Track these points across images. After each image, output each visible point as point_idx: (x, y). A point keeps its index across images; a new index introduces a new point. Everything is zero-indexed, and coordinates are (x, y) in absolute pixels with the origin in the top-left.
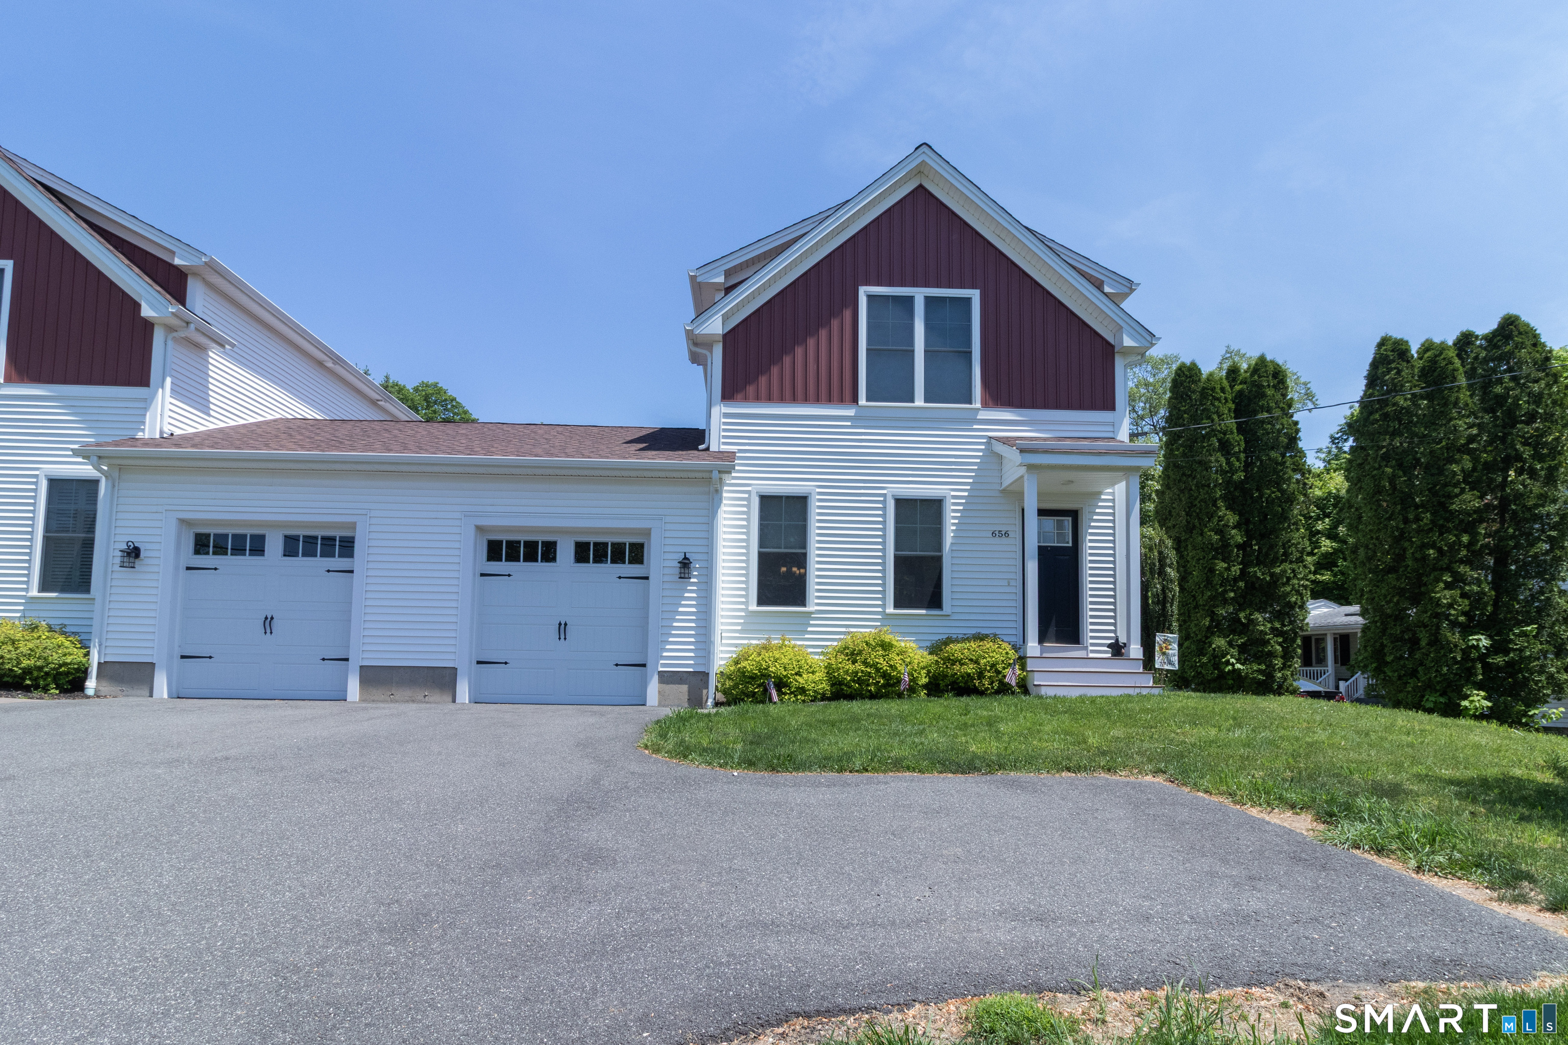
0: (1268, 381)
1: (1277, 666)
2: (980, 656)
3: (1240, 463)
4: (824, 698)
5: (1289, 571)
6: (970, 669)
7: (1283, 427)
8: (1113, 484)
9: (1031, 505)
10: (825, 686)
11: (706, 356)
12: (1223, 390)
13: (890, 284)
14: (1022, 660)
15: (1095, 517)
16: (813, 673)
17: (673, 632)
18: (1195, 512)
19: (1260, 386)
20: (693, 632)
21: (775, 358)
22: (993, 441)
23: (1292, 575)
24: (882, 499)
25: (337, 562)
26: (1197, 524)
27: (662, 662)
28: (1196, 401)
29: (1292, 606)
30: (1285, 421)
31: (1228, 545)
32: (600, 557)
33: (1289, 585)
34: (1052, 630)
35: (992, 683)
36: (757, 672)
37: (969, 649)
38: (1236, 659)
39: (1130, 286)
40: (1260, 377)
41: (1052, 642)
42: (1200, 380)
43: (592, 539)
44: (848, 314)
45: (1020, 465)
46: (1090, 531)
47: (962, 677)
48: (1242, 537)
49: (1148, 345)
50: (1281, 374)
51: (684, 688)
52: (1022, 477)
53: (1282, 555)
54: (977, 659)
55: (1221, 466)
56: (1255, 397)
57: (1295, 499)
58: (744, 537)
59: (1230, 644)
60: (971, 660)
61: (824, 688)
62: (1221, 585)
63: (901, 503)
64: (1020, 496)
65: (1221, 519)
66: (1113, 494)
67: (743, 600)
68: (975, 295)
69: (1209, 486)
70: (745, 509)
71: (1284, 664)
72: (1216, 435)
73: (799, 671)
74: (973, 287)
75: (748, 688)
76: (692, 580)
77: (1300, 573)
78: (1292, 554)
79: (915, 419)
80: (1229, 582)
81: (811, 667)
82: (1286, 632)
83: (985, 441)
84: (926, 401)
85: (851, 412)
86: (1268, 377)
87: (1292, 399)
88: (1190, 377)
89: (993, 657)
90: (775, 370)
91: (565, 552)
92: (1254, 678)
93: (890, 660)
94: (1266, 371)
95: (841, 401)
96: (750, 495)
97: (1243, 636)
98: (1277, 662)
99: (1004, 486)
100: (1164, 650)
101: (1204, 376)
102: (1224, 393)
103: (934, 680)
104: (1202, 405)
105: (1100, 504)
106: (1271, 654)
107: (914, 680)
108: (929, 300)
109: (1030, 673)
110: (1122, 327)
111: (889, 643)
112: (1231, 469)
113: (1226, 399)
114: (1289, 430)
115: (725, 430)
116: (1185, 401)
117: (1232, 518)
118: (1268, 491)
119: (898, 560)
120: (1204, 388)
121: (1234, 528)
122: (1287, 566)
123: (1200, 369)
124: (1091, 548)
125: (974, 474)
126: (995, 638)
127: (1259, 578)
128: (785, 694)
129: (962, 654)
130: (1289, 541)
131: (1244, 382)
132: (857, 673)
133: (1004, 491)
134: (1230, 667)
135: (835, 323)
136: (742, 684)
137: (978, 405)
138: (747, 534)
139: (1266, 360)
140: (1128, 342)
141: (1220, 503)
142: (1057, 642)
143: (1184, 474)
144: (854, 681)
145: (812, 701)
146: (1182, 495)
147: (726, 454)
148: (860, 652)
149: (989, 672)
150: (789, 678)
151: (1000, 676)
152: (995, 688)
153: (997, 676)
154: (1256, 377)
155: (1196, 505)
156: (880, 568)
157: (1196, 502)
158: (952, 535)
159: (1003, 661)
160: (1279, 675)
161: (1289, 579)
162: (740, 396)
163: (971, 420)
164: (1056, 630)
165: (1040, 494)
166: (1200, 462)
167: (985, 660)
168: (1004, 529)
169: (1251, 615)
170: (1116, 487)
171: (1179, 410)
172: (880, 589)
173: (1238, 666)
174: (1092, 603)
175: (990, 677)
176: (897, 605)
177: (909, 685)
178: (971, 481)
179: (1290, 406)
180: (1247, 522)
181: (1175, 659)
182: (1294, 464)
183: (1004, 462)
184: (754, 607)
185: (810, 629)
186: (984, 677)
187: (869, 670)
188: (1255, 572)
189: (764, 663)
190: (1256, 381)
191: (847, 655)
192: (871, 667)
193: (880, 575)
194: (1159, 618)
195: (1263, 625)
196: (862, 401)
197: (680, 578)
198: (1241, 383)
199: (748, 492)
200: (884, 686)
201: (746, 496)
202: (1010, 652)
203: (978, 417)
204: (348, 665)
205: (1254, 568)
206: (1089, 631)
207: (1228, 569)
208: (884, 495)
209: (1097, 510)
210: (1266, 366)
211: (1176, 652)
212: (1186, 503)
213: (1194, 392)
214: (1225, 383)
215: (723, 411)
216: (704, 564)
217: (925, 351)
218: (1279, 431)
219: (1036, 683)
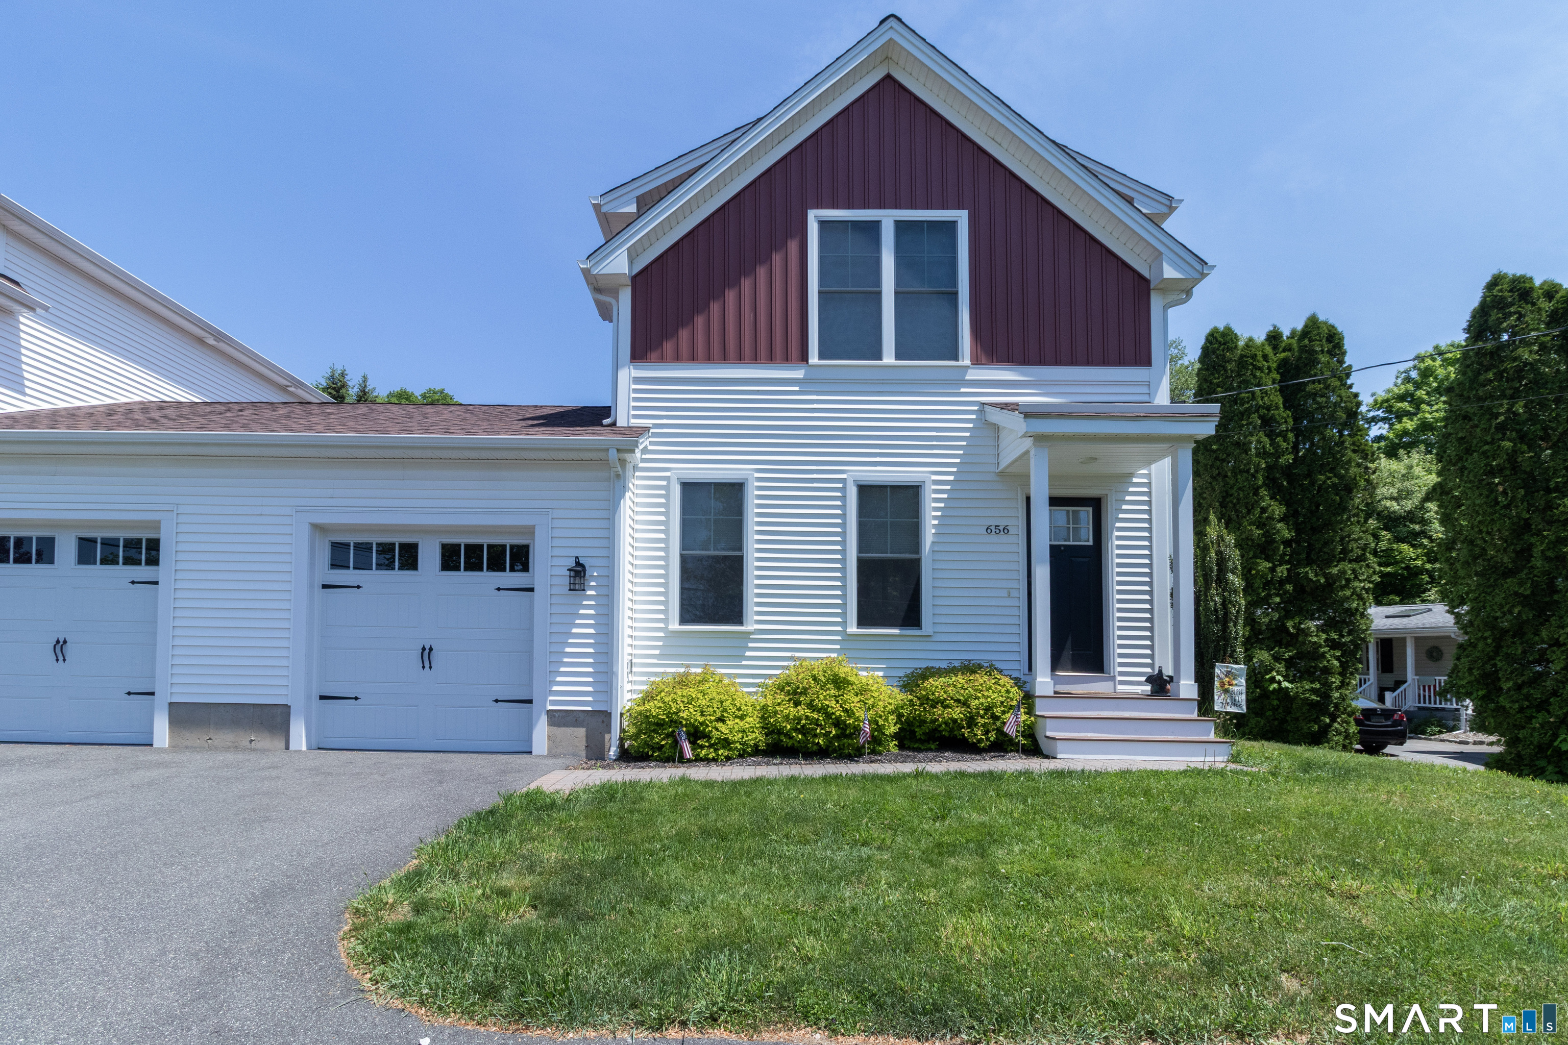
0: (1322, 346)
1: (1334, 685)
2: (970, 696)
3: (1288, 444)
4: (757, 751)
5: (1350, 572)
6: (957, 713)
7: (1342, 400)
8: (1148, 463)
9: (1040, 492)
10: (757, 736)
11: (610, 304)
12: (1265, 357)
13: (849, 206)
14: (1029, 699)
15: (1124, 507)
16: (742, 718)
17: (565, 660)
18: (1232, 502)
19: (1312, 352)
20: (591, 660)
21: (699, 306)
22: (987, 408)
23: (1352, 576)
24: (841, 485)
25: (143, 572)
26: (1234, 517)
27: (551, 698)
28: (1232, 371)
29: (1352, 613)
30: (1343, 392)
31: (1273, 541)
32: (474, 565)
33: (1349, 588)
34: (1067, 653)
35: (987, 732)
36: (664, 717)
37: (955, 686)
38: (1283, 676)
39: (1170, 203)
40: (1311, 341)
41: (1067, 670)
42: (1236, 347)
43: (463, 540)
44: (793, 246)
45: (1024, 436)
46: (1118, 525)
47: (946, 723)
48: (1290, 531)
49: (1196, 275)
50: (1337, 337)
51: (581, 732)
52: (1027, 452)
53: (1340, 553)
54: (967, 700)
55: (1264, 447)
56: (1306, 365)
57: (1356, 485)
58: (662, 536)
59: (1277, 659)
60: (958, 701)
61: (756, 738)
62: (1264, 589)
63: (866, 491)
64: (1024, 479)
65: (1264, 510)
66: (1149, 476)
67: (662, 616)
68: (961, 217)
69: (1248, 471)
70: (663, 500)
71: (1342, 682)
72: (1257, 411)
73: (723, 716)
74: (959, 207)
75: (653, 737)
76: (589, 593)
77: (1362, 574)
78: (1352, 551)
79: (883, 382)
80: (1274, 584)
81: (739, 709)
82: (1344, 644)
83: (976, 408)
84: (898, 357)
85: (799, 374)
86: (1321, 341)
87: (1350, 366)
88: (1225, 344)
89: (989, 697)
90: (700, 321)
91: (430, 556)
92: (1307, 699)
93: (845, 702)
94: (1319, 334)
95: (786, 359)
96: (669, 483)
97: (1291, 648)
98: (1334, 680)
99: (1001, 467)
100: (1226, 686)
101: (1241, 343)
102: (1267, 362)
103: (909, 725)
104: (1239, 375)
105: (1131, 489)
106: (1327, 671)
107: (880, 729)
108: (901, 227)
109: (1039, 719)
110: (1161, 254)
111: (844, 679)
112: (1276, 451)
113: (1269, 368)
114: (1348, 404)
115: (635, 399)
116: (1218, 373)
117: (1278, 510)
118: (1322, 477)
119: (862, 564)
120: (1242, 356)
121: (1279, 522)
122: (1347, 567)
123: (1236, 334)
124: (1119, 547)
125: (961, 452)
126: (991, 669)
127: (1311, 580)
128: (702, 747)
129: (945, 692)
130: (1349, 536)
131: (1288, 348)
132: (800, 719)
133: (1002, 474)
134: (1275, 685)
135: (777, 258)
136: (645, 734)
137: (967, 362)
138: (666, 532)
139: (1318, 320)
140: (1169, 272)
141: (1263, 492)
142: (1074, 669)
143: (1217, 458)
144: (796, 730)
145: (740, 756)
146: (1214, 483)
147: (634, 430)
148: (805, 692)
149: (982, 717)
150: (707, 726)
151: (998, 723)
152: (992, 739)
153: (994, 723)
154: (1306, 341)
155: (1231, 495)
156: (839, 574)
157: (1233, 491)
158: (933, 531)
159: (1002, 703)
160: (1337, 695)
161: (1348, 581)
162: (654, 355)
163: (958, 381)
164: (1073, 655)
165: (1052, 478)
166: (1238, 444)
167: (977, 701)
168: (1002, 523)
169: (1300, 623)
170: (1153, 466)
171: (1211, 383)
172: (839, 601)
173: (1285, 684)
174: (1120, 619)
175: (984, 725)
176: (861, 623)
177: (872, 736)
178: (958, 461)
179: (1348, 375)
180: (1296, 514)
181: (1242, 698)
182: (1354, 444)
183: (1003, 434)
184: (675, 626)
185: (748, 654)
186: (976, 724)
187: (816, 716)
188: (1307, 573)
189: (673, 705)
190: (1306, 346)
191: (788, 693)
192: (819, 711)
193: (839, 583)
194: (1218, 642)
195: (1316, 636)
196: (814, 359)
197: (570, 590)
198: (1284, 351)
199: (667, 479)
200: (837, 737)
201: (665, 483)
202: (1013, 690)
203: (967, 378)
204: (154, 700)
205: (1305, 568)
206: (1116, 656)
207: (1273, 570)
208: (843, 481)
209: (1127, 498)
210: (1318, 328)
211: (1243, 689)
212: (1221, 492)
213: (1230, 361)
214: (1268, 349)
215: (633, 375)
216: (604, 572)
217: (896, 293)
218: (1336, 404)
219: (1048, 734)
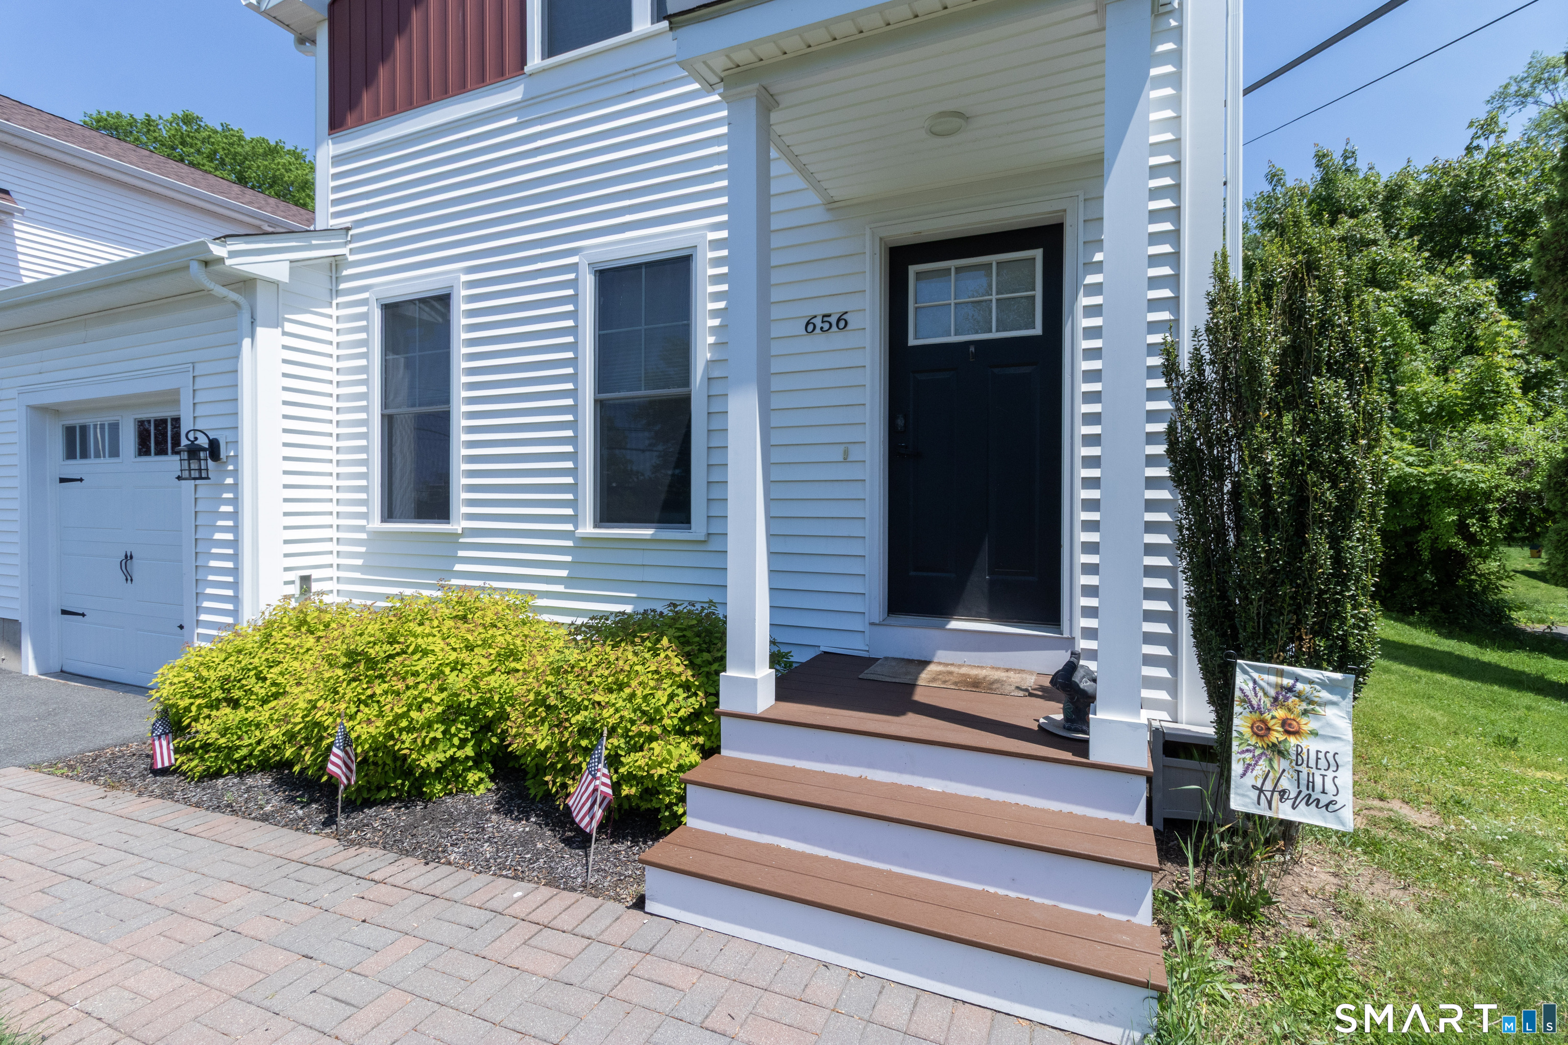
21: (401, 20)
24: (569, 277)
27: (198, 631)
43: (151, 414)
58: (362, 389)
63: (610, 278)
67: (363, 509)
70: (363, 336)
76: (227, 481)
79: (633, 72)
84: (654, 18)
85: (514, 93)
90: (401, 46)
91: (128, 438)
95: (502, 73)
96: (368, 308)
100: (1277, 736)
115: (335, 189)
133: (833, 205)
138: (367, 382)
142: (994, 617)
156: (570, 433)
158: (711, 340)
162: (354, 116)
168: (835, 308)
172: (570, 480)
176: (601, 517)
184: (376, 523)
185: (458, 567)
196: (534, 60)
199: (367, 302)
201: (364, 309)
208: (574, 268)
215: (334, 151)
